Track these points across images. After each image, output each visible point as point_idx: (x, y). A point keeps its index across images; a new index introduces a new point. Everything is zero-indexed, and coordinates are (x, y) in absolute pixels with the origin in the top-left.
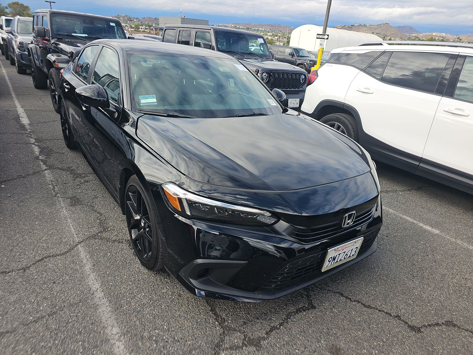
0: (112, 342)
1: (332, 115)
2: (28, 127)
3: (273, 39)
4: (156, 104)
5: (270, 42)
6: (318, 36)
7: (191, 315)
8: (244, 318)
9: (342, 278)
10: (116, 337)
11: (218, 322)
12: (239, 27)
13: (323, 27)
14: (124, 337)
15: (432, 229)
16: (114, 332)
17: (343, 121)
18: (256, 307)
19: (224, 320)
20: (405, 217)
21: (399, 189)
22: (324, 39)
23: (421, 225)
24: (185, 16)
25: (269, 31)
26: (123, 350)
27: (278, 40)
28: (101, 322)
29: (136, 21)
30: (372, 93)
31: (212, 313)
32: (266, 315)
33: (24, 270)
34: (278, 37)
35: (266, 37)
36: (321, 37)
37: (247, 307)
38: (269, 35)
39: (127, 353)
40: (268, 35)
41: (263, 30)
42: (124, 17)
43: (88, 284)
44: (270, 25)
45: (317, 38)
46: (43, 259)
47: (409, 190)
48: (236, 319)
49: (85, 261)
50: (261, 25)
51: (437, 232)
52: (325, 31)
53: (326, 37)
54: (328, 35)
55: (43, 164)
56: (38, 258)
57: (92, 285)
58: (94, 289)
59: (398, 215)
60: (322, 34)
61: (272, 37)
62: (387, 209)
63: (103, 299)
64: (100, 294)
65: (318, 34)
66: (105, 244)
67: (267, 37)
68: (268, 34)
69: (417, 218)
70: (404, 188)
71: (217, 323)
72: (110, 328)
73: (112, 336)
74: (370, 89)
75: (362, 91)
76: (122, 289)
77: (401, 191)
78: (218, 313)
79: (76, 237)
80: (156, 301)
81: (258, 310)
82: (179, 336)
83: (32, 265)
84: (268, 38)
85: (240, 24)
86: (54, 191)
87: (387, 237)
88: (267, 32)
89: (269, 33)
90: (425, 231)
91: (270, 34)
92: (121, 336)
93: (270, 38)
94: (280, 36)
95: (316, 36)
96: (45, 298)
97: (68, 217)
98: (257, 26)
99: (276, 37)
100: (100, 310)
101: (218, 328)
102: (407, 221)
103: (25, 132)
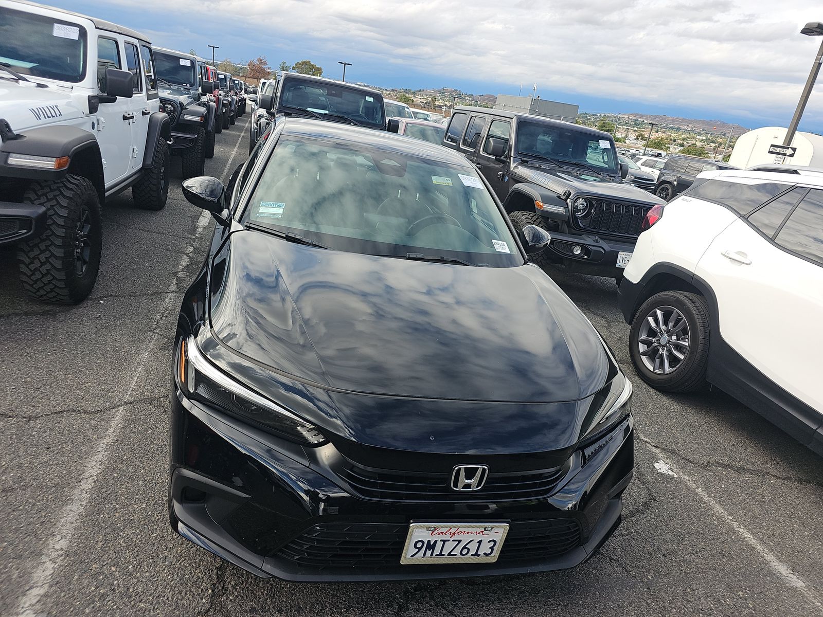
0: (44, 558)
1: (671, 293)
2: (199, 230)
3: (704, 148)
4: (280, 216)
5: (697, 152)
6: (772, 149)
7: (182, 564)
8: (259, 602)
9: (496, 601)
10: (54, 555)
11: (213, 591)
12: (643, 121)
13: (788, 129)
14: (65, 559)
15: (791, 575)
16: (57, 547)
17: (688, 307)
18: (294, 590)
19: (225, 591)
20: (742, 530)
21: (775, 472)
22: (785, 155)
23: (770, 557)
24: (538, 97)
25: (699, 133)
26: (47, 576)
27: (714, 149)
28: (55, 524)
29: (467, 99)
30: (748, 263)
31: (217, 573)
32: (299, 612)
33: (30, 418)
34: (717, 145)
35: (692, 142)
36: (778, 151)
37: (281, 585)
38: (699, 139)
39: (47, 585)
40: (696, 139)
41: (689, 129)
42: (451, 92)
43: (86, 465)
44: (704, 122)
45: (770, 152)
46: (62, 412)
47: (800, 481)
48: (245, 598)
49: (110, 431)
50: (684, 121)
51: (798, 582)
52: (790, 138)
53: (789, 152)
54: (794, 150)
55: (176, 284)
56: (58, 409)
57: (90, 469)
58: (87, 474)
59: (728, 521)
60: (781, 144)
61: (704, 143)
62: (712, 503)
63: (86, 493)
64: (87, 485)
65: (772, 146)
66: (157, 416)
67: (694, 142)
68: (698, 137)
69: (772, 541)
70: (792, 474)
71: (210, 591)
72: (58, 537)
73: (53, 550)
74: (746, 254)
75: (731, 257)
76: (123, 488)
77: (777, 477)
78: (225, 577)
79: (129, 393)
80: (153, 522)
81: (293, 598)
82: (137, 589)
83: (44, 415)
84: (695, 144)
85: (646, 116)
86: (157, 323)
87: (664, 555)
88: (695, 133)
89: (700, 134)
90: (771, 573)
91: (701, 138)
92: (62, 555)
93: (699, 144)
94: (721, 143)
95: (768, 148)
96: (20, 466)
97: (143, 363)
98: (677, 121)
99: (713, 145)
100: (69, 507)
101: (204, 601)
102: (740, 539)
103: (190, 236)
